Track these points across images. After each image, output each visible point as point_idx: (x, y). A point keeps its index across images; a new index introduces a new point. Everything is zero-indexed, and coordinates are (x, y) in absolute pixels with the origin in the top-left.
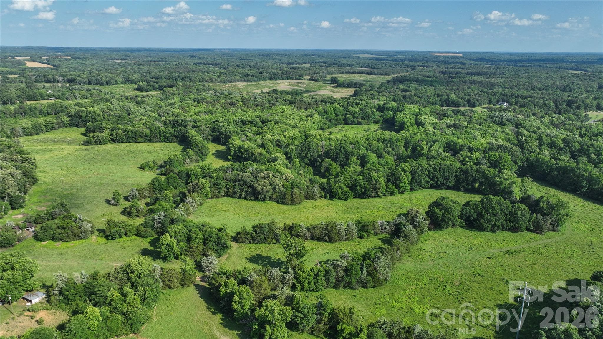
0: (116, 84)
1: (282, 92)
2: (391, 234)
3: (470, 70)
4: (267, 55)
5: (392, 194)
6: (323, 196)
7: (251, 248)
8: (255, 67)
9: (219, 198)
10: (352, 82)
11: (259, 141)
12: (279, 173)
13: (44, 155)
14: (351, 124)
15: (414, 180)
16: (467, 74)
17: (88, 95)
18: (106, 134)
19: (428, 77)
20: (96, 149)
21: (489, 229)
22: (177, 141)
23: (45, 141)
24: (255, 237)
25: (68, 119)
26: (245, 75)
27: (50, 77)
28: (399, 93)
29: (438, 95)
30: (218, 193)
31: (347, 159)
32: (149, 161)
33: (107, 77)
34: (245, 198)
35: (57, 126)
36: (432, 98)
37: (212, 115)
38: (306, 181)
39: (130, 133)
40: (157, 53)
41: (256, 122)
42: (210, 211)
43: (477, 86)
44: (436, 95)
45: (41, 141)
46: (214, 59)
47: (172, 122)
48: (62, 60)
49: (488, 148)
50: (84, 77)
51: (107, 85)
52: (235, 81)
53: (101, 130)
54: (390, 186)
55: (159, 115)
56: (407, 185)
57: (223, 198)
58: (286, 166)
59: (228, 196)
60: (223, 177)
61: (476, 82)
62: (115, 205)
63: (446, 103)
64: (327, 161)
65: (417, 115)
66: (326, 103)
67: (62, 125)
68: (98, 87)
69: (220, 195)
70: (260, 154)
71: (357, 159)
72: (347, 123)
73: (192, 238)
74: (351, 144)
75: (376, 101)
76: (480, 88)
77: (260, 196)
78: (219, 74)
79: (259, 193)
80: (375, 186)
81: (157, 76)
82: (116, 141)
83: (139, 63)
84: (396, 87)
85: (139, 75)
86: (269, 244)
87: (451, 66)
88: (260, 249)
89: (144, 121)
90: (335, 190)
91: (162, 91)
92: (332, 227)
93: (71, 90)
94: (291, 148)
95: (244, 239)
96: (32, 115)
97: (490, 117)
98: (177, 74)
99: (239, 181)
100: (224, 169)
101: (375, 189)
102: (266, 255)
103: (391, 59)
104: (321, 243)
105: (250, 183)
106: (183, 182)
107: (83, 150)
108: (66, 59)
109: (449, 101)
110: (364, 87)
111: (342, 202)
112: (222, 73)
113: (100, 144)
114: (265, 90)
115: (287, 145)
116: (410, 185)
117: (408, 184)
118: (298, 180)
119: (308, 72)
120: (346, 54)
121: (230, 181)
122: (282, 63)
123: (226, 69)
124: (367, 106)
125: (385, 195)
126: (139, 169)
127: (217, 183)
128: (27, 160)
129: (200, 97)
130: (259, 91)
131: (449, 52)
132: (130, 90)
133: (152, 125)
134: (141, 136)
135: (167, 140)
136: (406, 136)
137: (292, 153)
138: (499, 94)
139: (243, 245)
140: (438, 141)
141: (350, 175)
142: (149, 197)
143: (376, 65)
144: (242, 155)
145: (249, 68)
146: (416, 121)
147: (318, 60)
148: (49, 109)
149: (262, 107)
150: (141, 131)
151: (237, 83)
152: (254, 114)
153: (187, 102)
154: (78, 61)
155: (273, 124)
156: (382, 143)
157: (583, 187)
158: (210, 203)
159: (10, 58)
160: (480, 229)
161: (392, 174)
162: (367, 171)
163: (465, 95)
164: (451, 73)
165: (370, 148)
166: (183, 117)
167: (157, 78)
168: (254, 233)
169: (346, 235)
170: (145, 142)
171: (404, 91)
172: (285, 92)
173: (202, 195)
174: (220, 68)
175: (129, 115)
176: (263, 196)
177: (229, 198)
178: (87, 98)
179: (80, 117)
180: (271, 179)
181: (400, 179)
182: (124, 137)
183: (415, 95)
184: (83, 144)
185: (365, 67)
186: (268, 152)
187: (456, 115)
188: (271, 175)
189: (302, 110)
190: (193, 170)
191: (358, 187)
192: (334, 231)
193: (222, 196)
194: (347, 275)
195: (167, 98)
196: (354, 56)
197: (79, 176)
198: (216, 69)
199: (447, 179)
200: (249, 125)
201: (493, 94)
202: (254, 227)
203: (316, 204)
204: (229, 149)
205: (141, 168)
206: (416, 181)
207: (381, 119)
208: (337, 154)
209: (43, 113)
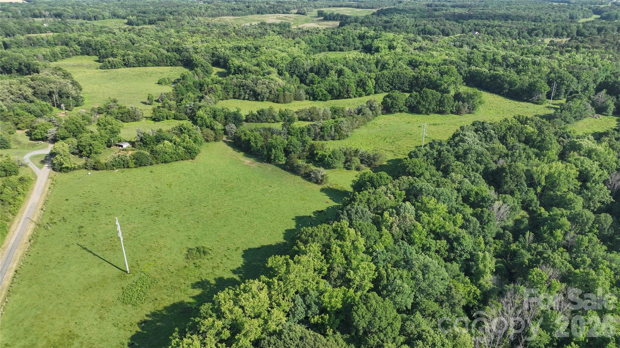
0: (104, 19)
1: (270, 25)
5: (360, 96)
6: (308, 98)
7: (257, 125)
8: (241, 1)
9: (228, 99)
10: (338, 15)
11: (255, 62)
12: (273, 81)
14: (334, 51)
15: (377, 85)
18: (118, 59)
20: (114, 71)
21: (424, 112)
22: (182, 64)
24: (259, 118)
25: (79, 47)
26: (232, 9)
27: (37, 12)
28: (381, 23)
29: (416, 26)
31: (327, 72)
32: (164, 79)
33: (93, 11)
34: (248, 99)
35: (71, 54)
36: (410, 28)
37: (209, 43)
38: (294, 87)
39: (140, 59)
41: (250, 48)
43: (456, 17)
44: (414, 26)
47: (174, 49)
49: (441, 64)
50: (71, 12)
51: (95, 20)
52: (223, 15)
53: (114, 56)
54: (359, 89)
55: (161, 44)
56: (372, 89)
57: (231, 100)
59: (235, 98)
60: (231, 84)
62: (150, 104)
64: (311, 75)
65: (391, 41)
66: (312, 33)
67: (75, 53)
68: (88, 22)
69: (228, 97)
71: (335, 72)
72: (330, 50)
74: (331, 62)
75: (358, 31)
76: (458, 19)
77: (259, 97)
79: (259, 95)
80: (347, 89)
81: (143, 10)
82: (128, 66)
84: (379, 18)
85: (124, 10)
86: (269, 122)
88: (263, 125)
89: (150, 48)
90: (317, 94)
91: (155, 25)
92: (313, 110)
93: (65, 23)
94: (281, 66)
95: (252, 120)
97: (454, 41)
98: (164, 9)
99: (243, 86)
100: (230, 78)
101: (347, 91)
104: (306, 122)
105: (252, 87)
106: (198, 90)
107: (102, 72)
109: (425, 31)
110: (349, 19)
111: (323, 102)
112: (209, 7)
113: (115, 68)
114: (253, 23)
115: (278, 64)
116: (374, 89)
118: (288, 86)
119: (295, 6)
121: (236, 86)
123: (212, 3)
124: (349, 35)
125: (355, 97)
126: (157, 84)
127: (226, 88)
129: (193, 28)
130: (248, 24)
132: (122, 24)
133: (158, 51)
134: (149, 61)
135: (173, 64)
137: (283, 70)
138: (472, 25)
141: (329, 83)
144: (241, 73)
145: (235, 2)
146: (389, 45)
149: (253, 37)
150: (149, 57)
151: (225, 17)
152: (247, 42)
153: (183, 33)
155: (265, 49)
156: (357, 61)
157: (505, 89)
158: (222, 103)
160: (419, 112)
161: (361, 80)
162: (342, 79)
163: (441, 25)
164: (436, 6)
165: (346, 65)
166: (183, 45)
167: (144, 13)
168: (258, 115)
169: (323, 116)
170: (153, 66)
171: (386, 22)
172: (273, 24)
173: (216, 96)
175: (133, 44)
176: (262, 97)
177: (236, 100)
179: (90, 46)
180: (268, 85)
181: (367, 84)
182: (135, 62)
183: (395, 25)
184: (101, 68)
185: (353, 1)
186: (262, 69)
188: (267, 82)
189: (290, 39)
190: (204, 82)
191: (335, 91)
192: (315, 113)
193: (230, 98)
194: (321, 131)
195: (162, 29)
198: (201, 3)
199: (402, 84)
200: (244, 50)
201: (467, 24)
202: (258, 112)
203: (303, 104)
204: (229, 70)
205: (159, 83)
206: (379, 86)
207: (361, 46)
208: (319, 69)
209: (50, 43)
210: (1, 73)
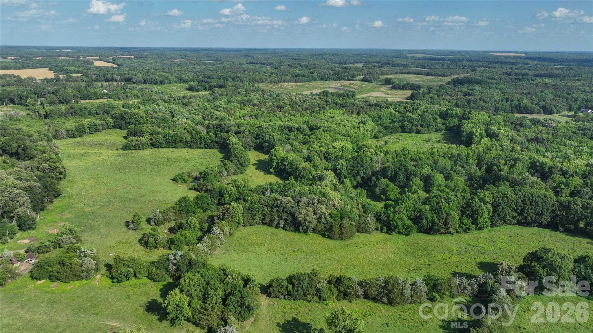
0: (170, 83)
1: (332, 94)
2: (472, 297)
3: (538, 71)
4: (319, 54)
5: (467, 230)
6: (379, 229)
7: (285, 308)
8: (307, 67)
9: (253, 225)
10: (408, 84)
11: (305, 152)
12: (326, 198)
13: (79, 161)
14: (409, 132)
15: (496, 215)
16: (536, 76)
17: (139, 94)
18: (145, 139)
19: (492, 79)
20: (133, 155)
22: (218, 147)
23: (86, 144)
24: (291, 291)
25: (111, 120)
26: (296, 76)
27: (109, 76)
28: (462, 97)
29: (507, 100)
30: (252, 220)
31: (408, 179)
32: (183, 173)
33: (161, 76)
34: (283, 228)
35: (101, 128)
36: (500, 103)
37: (257, 119)
38: (358, 209)
39: (170, 138)
40: (214, 52)
41: (303, 129)
42: (241, 244)
43: (551, 90)
44: (505, 100)
45: (82, 144)
46: (267, 58)
47: (215, 126)
48: (126, 59)
49: (587, 171)
50: (140, 76)
51: (161, 84)
52: (285, 81)
53: (142, 134)
54: (465, 220)
55: (204, 119)
56: (487, 220)
57: (258, 226)
58: (335, 188)
59: (264, 224)
60: (259, 202)
61: (549, 85)
62: (134, 230)
63: (517, 109)
64: (384, 181)
65: (487, 125)
66: (380, 108)
67: (106, 127)
68: (150, 87)
69: (254, 222)
70: (305, 169)
71: (421, 180)
72: (404, 131)
73: (208, 294)
74: (412, 159)
75: (437, 106)
76: (554, 92)
77: (301, 228)
78: (269, 74)
79: (300, 223)
80: (446, 221)
81: (209, 75)
82: (155, 146)
83: (195, 62)
84: (457, 89)
85: (193, 74)
86: (310, 301)
87: (516, 67)
88: (296, 309)
89: (186, 125)
90: (395, 223)
91: (211, 92)
92: (393, 285)
93: (125, 90)
94: (340, 163)
95: (278, 294)
96: (81, 115)
97: (580, 129)
98: (229, 74)
99: (278, 207)
100: (262, 189)
101: (446, 224)
102: (303, 321)
103: (447, 59)
104: (377, 304)
105: (291, 209)
106: (215, 202)
107: (120, 155)
108: (130, 59)
109: (520, 107)
110: (422, 89)
111: (403, 237)
112: (273, 73)
113: (139, 149)
114: (315, 92)
115: (337, 159)
116: (490, 220)
117: (488, 218)
118: (349, 207)
119: (361, 73)
120: (400, 54)
121: (267, 206)
122: (334, 63)
123: (277, 69)
124: (426, 112)
125: (457, 232)
126: (171, 181)
127: (251, 208)
128: (54, 169)
129: (247, 98)
130: (309, 93)
131: (510, 52)
132: (182, 89)
133: (194, 129)
134: (181, 141)
135: (208, 146)
136: (477, 151)
137: (342, 169)
138: (581, 100)
139: (276, 302)
140: (520, 160)
141: (413, 204)
142: (174, 220)
143: (432, 65)
144: (285, 168)
145: (301, 68)
146: (486, 131)
147: (371, 59)
148: (98, 110)
149: (311, 111)
150: (181, 136)
151: (287, 84)
152: (301, 119)
153: (233, 104)
154: (140, 60)
155: (322, 131)
156: (449, 159)
158: (241, 233)
159: (81, 58)
161: (468, 205)
162: (435, 199)
163: (539, 101)
164: (516, 74)
165: (435, 166)
166: (227, 122)
167: (209, 78)
168: (290, 286)
169: (412, 296)
170: (185, 148)
171: (466, 94)
172: (336, 93)
173: (233, 224)
174: (272, 67)
175: (173, 117)
176: (305, 227)
177: (265, 226)
178: (138, 98)
179: (123, 119)
180: (316, 206)
181: (478, 213)
182: (164, 142)
183: (480, 99)
184: (122, 149)
185: (421, 68)
186: (314, 166)
187: (535, 125)
188: (316, 201)
189: (354, 115)
190: (226, 190)
191: (424, 221)
192: (396, 291)
193: (257, 223)
195: (215, 99)
196: (408, 55)
197: (107, 188)
198: (268, 68)
199: (540, 214)
200: (295, 133)
201: (573, 99)
202: (290, 278)
203: (371, 240)
204: (271, 160)
205: (175, 180)
206: (499, 215)
207: (444, 127)
208: (396, 173)
209: (92, 113)
210: (2, 155)
